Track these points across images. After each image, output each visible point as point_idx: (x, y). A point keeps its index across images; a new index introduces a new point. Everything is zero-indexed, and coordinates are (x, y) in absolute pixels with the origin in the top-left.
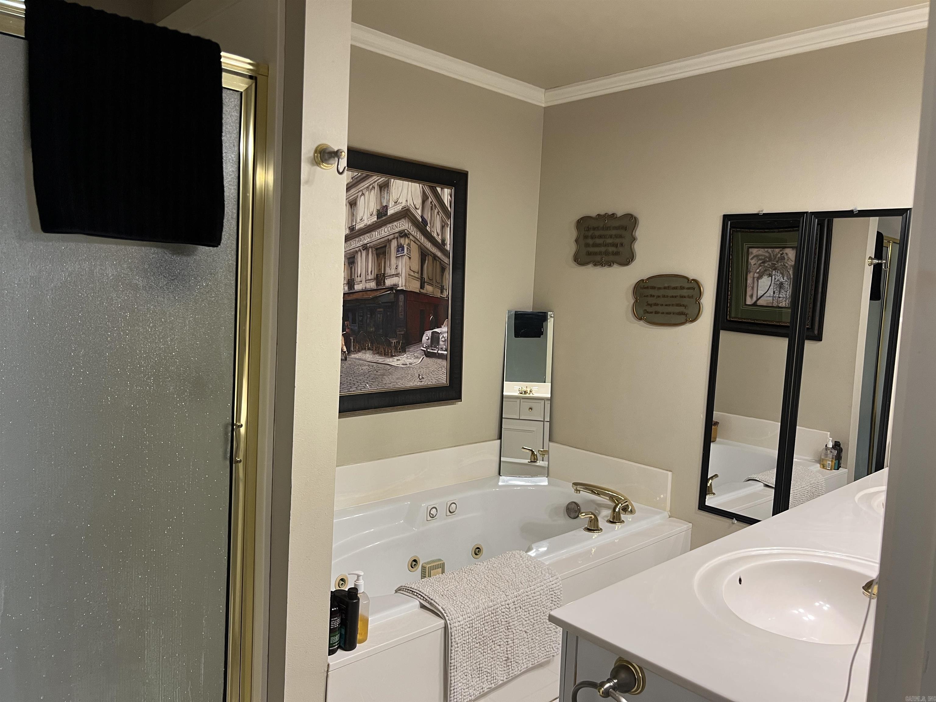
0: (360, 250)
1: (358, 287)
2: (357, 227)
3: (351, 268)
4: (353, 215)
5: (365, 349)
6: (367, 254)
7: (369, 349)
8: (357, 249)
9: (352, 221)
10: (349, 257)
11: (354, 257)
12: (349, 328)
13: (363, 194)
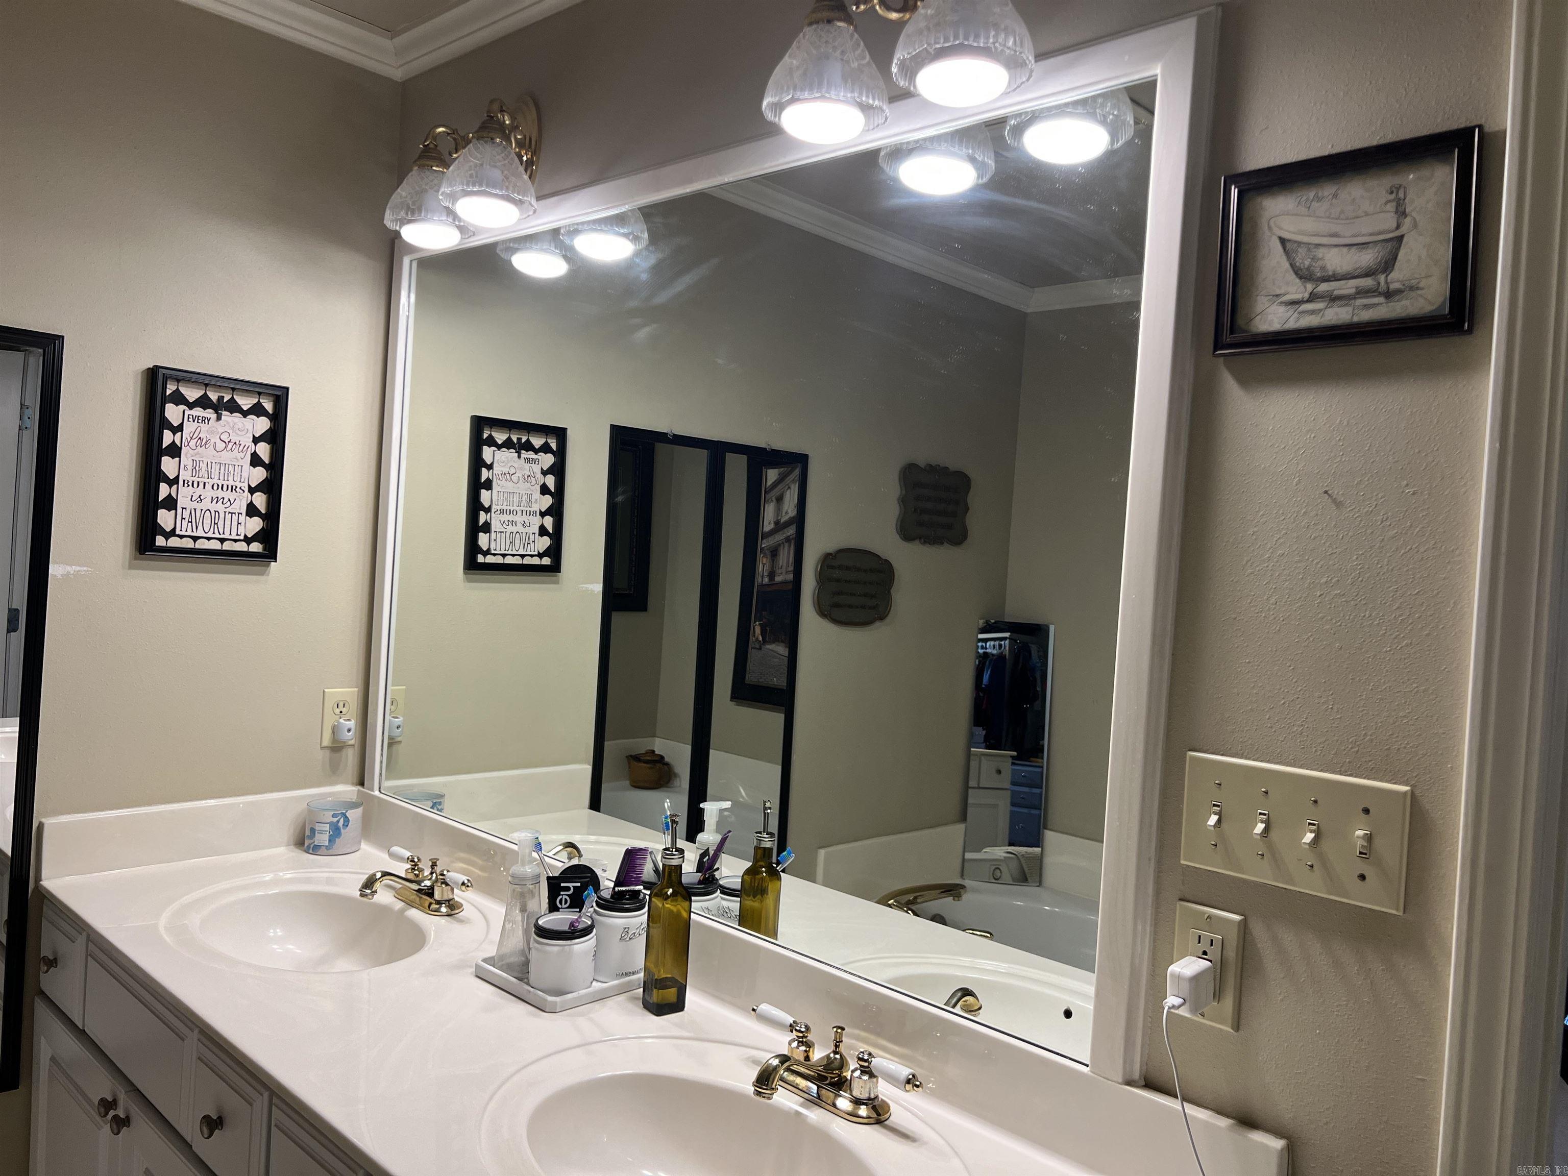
0: (783, 543)
1: (778, 579)
2: (782, 521)
3: (773, 562)
4: (779, 509)
5: (778, 641)
6: (790, 546)
7: (782, 642)
8: (781, 542)
9: (778, 515)
10: (771, 550)
11: (777, 550)
12: (765, 618)
13: (789, 488)
